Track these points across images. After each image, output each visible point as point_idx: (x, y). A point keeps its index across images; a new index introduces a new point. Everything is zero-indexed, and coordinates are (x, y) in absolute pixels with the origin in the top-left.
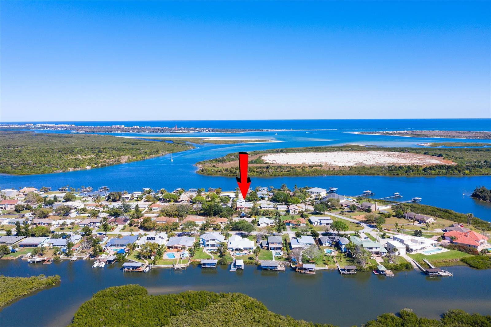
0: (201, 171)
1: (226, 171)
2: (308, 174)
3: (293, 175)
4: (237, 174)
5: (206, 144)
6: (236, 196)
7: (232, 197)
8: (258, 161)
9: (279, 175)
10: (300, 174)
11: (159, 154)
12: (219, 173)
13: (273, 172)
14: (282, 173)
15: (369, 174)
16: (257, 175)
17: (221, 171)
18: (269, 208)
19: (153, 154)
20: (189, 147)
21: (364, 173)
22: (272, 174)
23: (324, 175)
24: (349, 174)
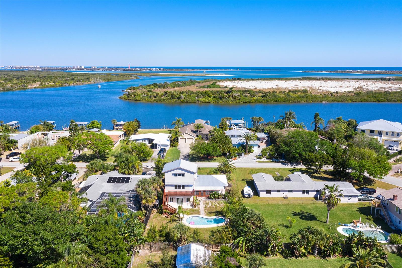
0: (126, 97)
1: (165, 95)
2: (297, 100)
3: (274, 102)
4: (182, 100)
5: (153, 76)
6: (171, 141)
7: (159, 145)
8: (212, 86)
9: (250, 102)
10: (285, 100)
11: (89, 81)
12: (154, 98)
13: (240, 96)
14: (254, 98)
15: (395, 101)
16: (214, 102)
17: (157, 96)
18: (287, 194)
19: (81, 81)
20: (131, 77)
21: (385, 99)
22: (239, 99)
23: (323, 102)
24: (362, 101)
